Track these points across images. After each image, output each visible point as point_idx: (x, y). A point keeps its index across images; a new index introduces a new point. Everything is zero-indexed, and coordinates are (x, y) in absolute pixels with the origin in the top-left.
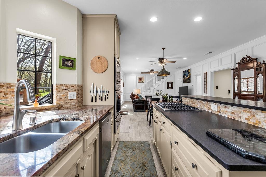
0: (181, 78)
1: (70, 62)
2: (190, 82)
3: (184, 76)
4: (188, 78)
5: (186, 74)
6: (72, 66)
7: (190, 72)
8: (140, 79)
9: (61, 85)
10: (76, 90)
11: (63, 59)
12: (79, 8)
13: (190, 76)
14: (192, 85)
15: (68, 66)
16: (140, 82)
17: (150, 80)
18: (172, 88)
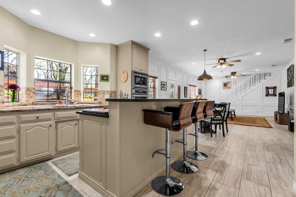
1: (106, 77)
2: (292, 85)
3: (287, 76)
4: (290, 80)
5: (289, 73)
6: (107, 80)
7: (292, 70)
8: (225, 85)
9: (101, 91)
10: (110, 93)
11: (102, 76)
12: (112, 44)
13: (292, 75)
14: (294, 89)
15: (104, 80)
18: (275, 95)
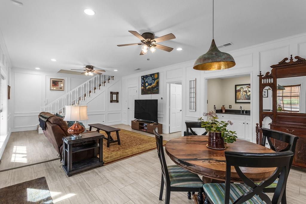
0: (136, 87)
2: (157, 92)
3: (142, 83)
4: (152, 87)
5: (150, 80)
7: (158, 78)
8: (55, 83)
13: (158, 83)
14: (163, 97)
16: (55, 89)
17: (79, 87)
18: (117, 101)
